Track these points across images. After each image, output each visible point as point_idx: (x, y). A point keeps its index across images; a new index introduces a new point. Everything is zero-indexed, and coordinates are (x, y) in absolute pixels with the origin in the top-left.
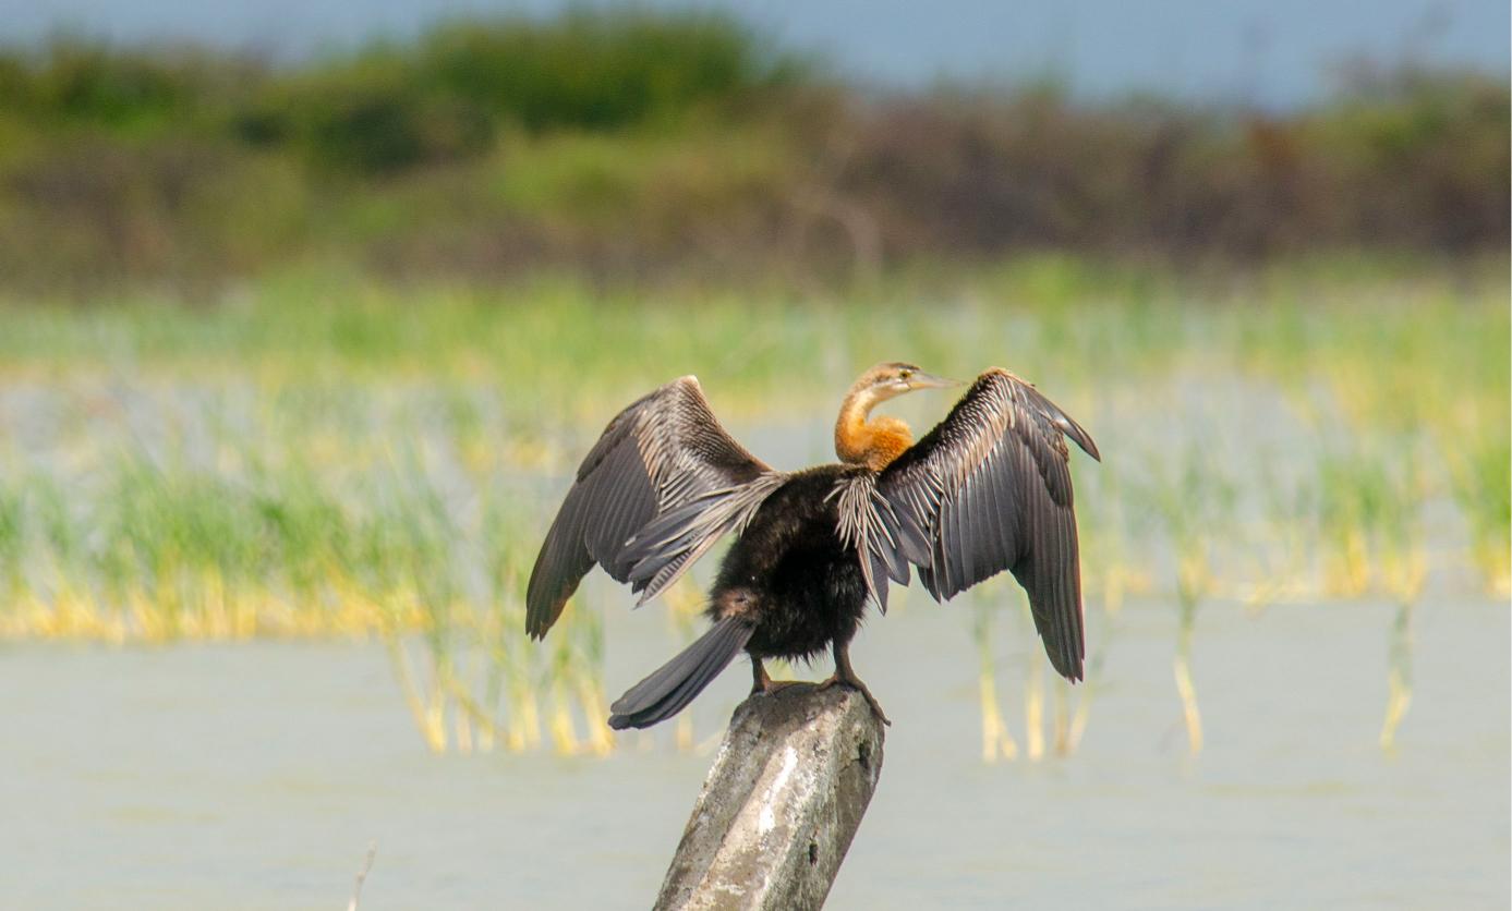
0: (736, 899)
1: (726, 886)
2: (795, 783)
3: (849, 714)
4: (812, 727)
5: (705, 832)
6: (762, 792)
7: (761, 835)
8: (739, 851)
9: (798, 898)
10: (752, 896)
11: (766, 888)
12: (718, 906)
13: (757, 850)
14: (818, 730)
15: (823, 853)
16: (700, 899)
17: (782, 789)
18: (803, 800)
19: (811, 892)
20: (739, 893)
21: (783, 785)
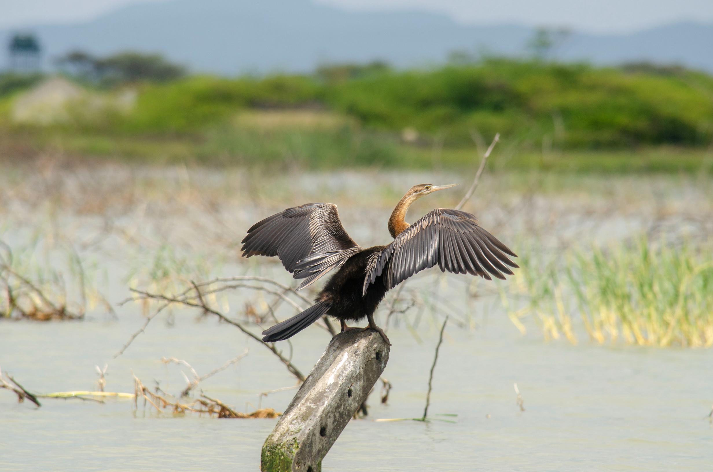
0: (313, 409)
1: (311, 404)
2: (345, 366)
3: (371, 341)
4: (356, 345)
5: (309, 383)
6: (332, 369)
7: (328, 385)
8: (319, 391)
9: (341, 410)
10: (318, 409)
11: (325, 406)
12: (306, 411)
13: (325, 391)
14: (358, 346)
15: (356, 393)
16: (301, 409)
17: (340, 368)
18: (346, 373)
19: (348, 408)
20: (314, 407)
21: (340, 367)
